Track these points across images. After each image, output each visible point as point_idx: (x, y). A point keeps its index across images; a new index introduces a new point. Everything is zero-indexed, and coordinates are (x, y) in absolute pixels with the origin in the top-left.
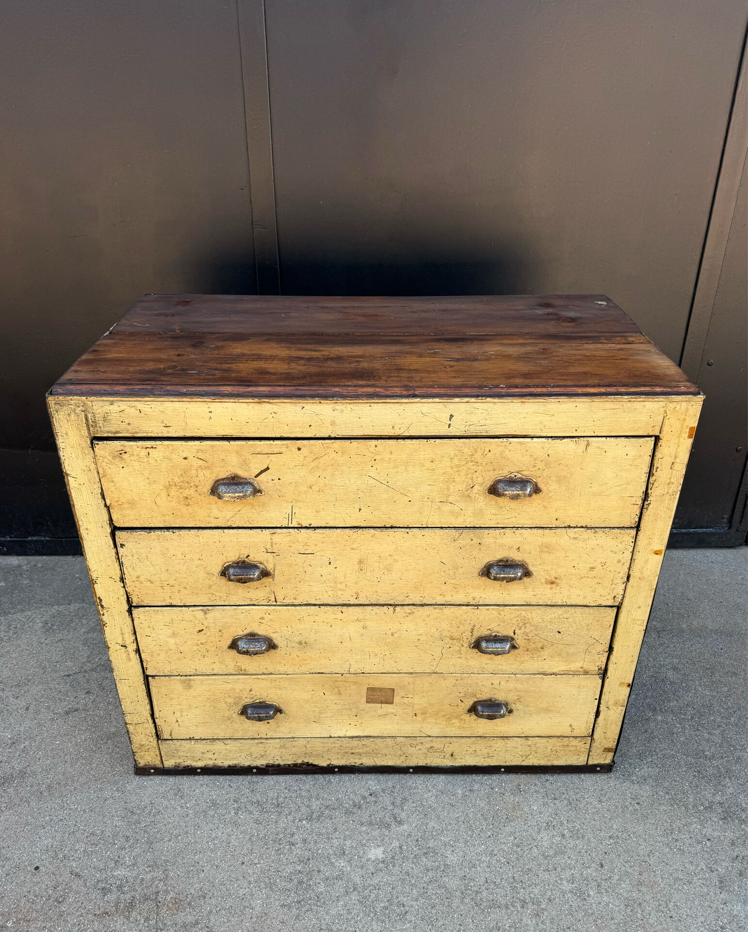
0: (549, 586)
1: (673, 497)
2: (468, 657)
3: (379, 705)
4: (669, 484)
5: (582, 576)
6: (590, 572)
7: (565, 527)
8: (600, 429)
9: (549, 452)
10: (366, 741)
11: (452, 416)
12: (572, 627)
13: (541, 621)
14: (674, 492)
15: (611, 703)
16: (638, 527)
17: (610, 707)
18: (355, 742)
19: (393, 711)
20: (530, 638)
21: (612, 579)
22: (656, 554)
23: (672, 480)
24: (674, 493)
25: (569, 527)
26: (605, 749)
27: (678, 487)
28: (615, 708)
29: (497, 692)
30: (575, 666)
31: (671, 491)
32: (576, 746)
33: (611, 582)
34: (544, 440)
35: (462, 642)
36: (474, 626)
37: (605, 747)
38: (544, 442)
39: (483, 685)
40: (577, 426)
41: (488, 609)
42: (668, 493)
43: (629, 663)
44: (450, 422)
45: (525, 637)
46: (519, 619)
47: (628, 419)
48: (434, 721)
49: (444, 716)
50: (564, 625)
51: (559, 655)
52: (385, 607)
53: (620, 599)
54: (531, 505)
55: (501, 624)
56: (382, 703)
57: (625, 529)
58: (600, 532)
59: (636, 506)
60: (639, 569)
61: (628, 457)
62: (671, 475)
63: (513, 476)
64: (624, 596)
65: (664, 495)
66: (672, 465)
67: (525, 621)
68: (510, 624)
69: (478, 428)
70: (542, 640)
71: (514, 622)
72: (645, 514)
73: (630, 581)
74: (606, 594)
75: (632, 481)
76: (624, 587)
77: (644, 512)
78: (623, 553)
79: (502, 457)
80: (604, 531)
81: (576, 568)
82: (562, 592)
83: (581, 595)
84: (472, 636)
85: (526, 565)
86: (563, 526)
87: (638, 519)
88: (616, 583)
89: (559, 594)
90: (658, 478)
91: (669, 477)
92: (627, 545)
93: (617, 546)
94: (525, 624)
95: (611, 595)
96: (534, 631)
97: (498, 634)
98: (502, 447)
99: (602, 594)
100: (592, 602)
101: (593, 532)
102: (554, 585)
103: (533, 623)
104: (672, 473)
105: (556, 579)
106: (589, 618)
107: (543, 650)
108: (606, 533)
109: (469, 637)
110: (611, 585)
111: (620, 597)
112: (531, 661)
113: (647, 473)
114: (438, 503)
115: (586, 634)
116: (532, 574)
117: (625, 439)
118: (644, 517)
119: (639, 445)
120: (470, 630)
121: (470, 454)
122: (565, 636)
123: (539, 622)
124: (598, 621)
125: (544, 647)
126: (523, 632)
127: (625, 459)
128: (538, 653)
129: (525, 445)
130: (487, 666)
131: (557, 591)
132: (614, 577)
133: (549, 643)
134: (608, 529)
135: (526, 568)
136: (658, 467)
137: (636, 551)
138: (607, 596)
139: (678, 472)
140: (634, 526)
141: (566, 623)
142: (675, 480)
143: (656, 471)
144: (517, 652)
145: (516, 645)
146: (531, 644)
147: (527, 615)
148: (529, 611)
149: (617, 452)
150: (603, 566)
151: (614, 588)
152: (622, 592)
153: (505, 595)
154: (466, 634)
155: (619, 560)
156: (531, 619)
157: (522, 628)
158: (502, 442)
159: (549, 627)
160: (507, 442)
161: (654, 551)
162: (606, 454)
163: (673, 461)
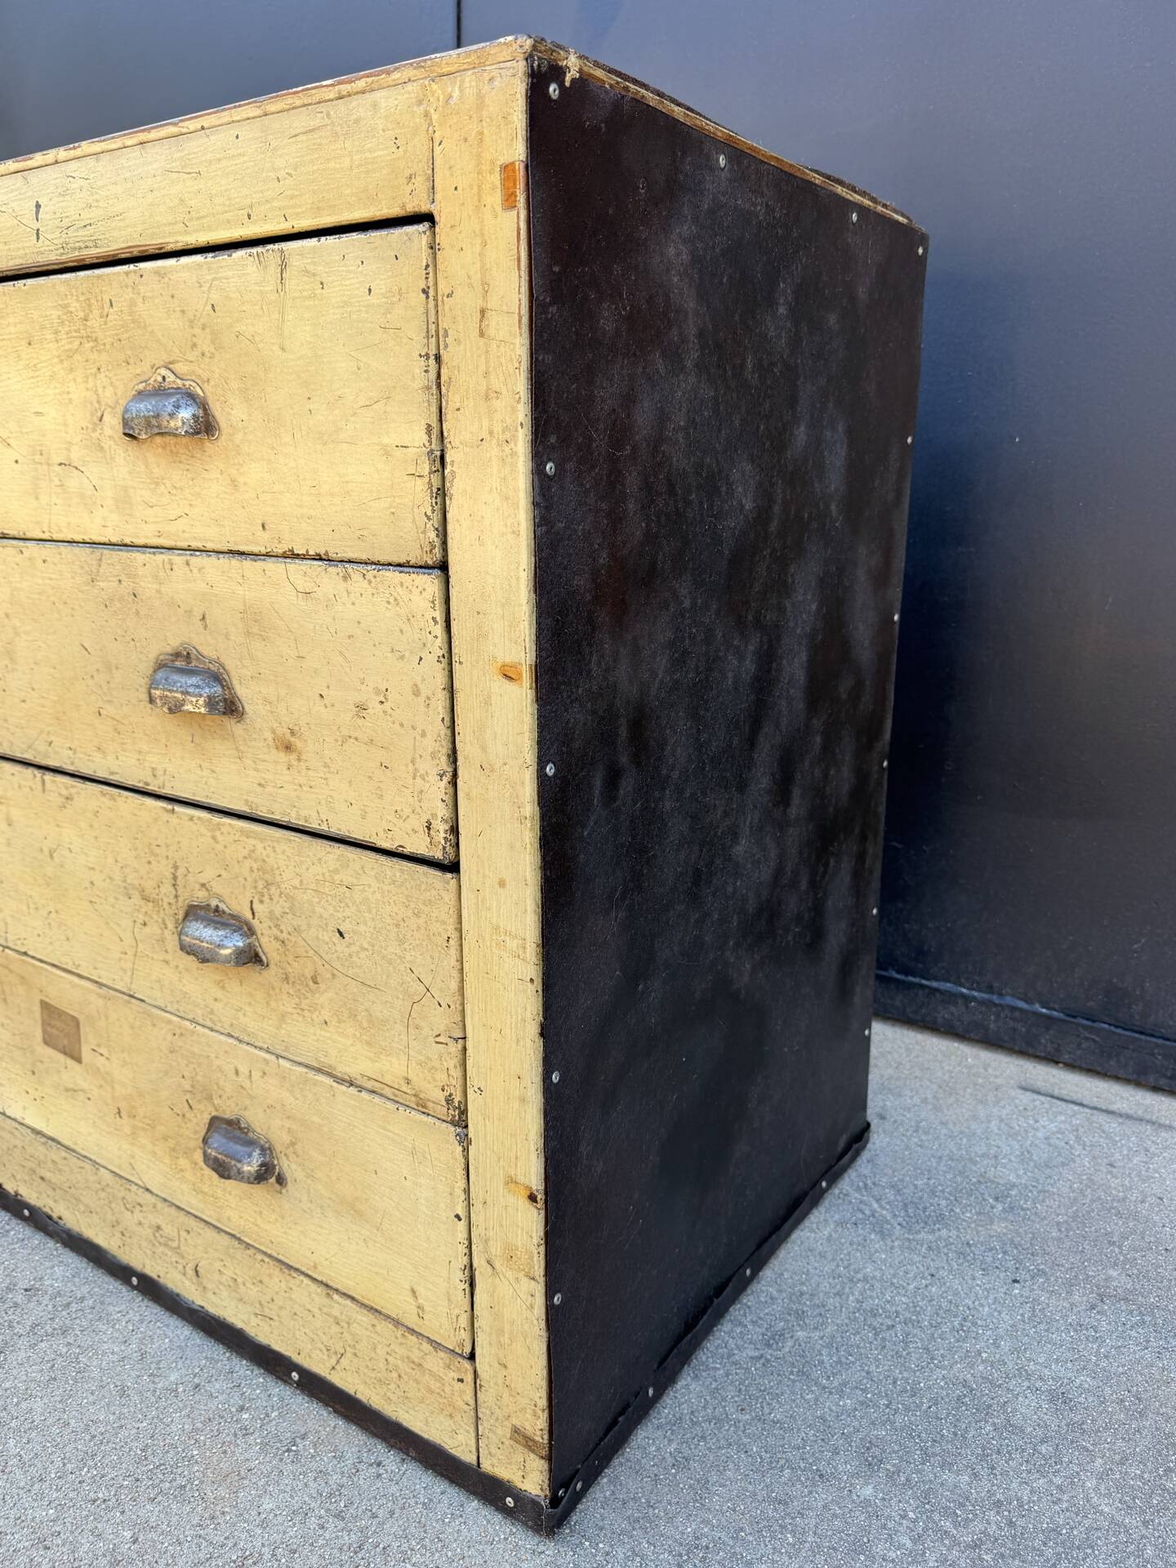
0: (282, 757)
1: (507, 449)
2: (181, 966)
3: (61, 1057)
4: (486, 397)
5: (345, 732)
6: (360, 722)
7: (284, 556)
8: (294, 207)
9: (215, 297)
10: (57, 1155)
11: (38, 206)
12: (365, 923)
13: (296, 882)
14: (508, 428)
15: (496, 1249)
16: (443, 567)
17: (497, 1265)
18: (40, 1150)
19: (85, 1085)
20: (285, 936)
21: (410, 758)
22: (506, 676)
23: (496, 384)
25: (294, 556)
26: (516, 1430)
27: (514, 410)
28: (509, 1274)
29: (248, 1102)
30: (392, 1068)
31: (498, 428)
32: (440, 1379)
33: (411, 768)
34: (198, 258)
35: (162, 912)
36: (176, 867)
37: (515, 1421)
38: (200, 266)
39: (220, 1068)
40: (249, 201)
41: (191, 819)
42: (491, 433)
43: (516, 1104)
44: (36, 225)
45: (275, 931)
46: (255, 866)
47: (347, 162)
48: (150, 1146)
49: (165, 1138)
50: (348, 913)
51: (353, 1015)
52: (31, 770)
53: (442, 835)
54: (205, 475)
55: (224, 874)
56: (65, 1053)
57: (411, 570)
58: (356, 577)
59: (419, 481)
60: (474, 732)
61: (373, 299)
62: (487, 362)
63: (160, 379)
64: (455, 830)
65: (482, 440)
66: (481, 321)
67: (267, 877)
68: (241, 879)
69: (81, 233)
70: (311, 953)
71: (246, 873)
72: (449, 516)
73: (460, 772)
74: (407, 811)
75: (395, 387)
76: (443, 791)
77: (448, 508)
78: (421, 659)
79: (134, 321)
80: (364, 575)
81: (326, 701)
82: (313, 784)
83: (353, 802)
84: (176, 897)
85: (227, 678)
86: (280, 551)
87: (437, 536)
88: (422, 772)
89: (308, 789)
90: (456, 372)
91: (483, 368)
92: (423, 632)
93: (401, 631)
94: (268, 885)
95: (418, 817)
96: (290, 916)
97: (222, 906)
98: (130, 289)
99: (399, 809)
100: (381, 834)
101: (341, 574)
102: (293, 756)
103: (283, 886)
104: (487, 352)
105: (293, 733)
106: (396, 898)
107: (319, 988)
108: (370, 582)
109: (173, 901)
110: (414, 778)
111: (441, 829)
112: (300, 1019)
113: (427, 356)
114: (58, 468)
115: (400, 957)
116: (243, 708)
117: (359, 236)
118: (450, 527)
119: (393, 255)
120: (170, 876)
121: (81, 314)
122: (354, 948)
123: (295, 888)
124: (417, 915)
125: (319, 980)
126: (271, 912)
127: (368, 306)
128: (309, 995)
129: (166, 279)
130: (217, 1006)
131: (302, 780)
132: (415, 749)
133: (327, 966)
134: (374, 567)
135: (228, 688)
136: (446, 331)
137: (455, 658)
138: (408, 817)
139: (502, 349)
140: (430, 562)
141: (350, 904)
142: (502, 379)
143: (446, 346)
144: (265, 973)
145: (261, 954)
146: (291, 958)
147: (268, 856)
148: (270, 843)
149: (347, 283)
150: (382, 702)
151: (421, 792)
152: (443, 811)
153: (206, 773)
154: (167, 888)
155: (416, 685)
156: (277, 872)
157: (266, 898)
158: (127, 274)
159: (319, 910)
160: (135, 272)
161: (499, 665)
162: (324, 291)
163: (480, 303)
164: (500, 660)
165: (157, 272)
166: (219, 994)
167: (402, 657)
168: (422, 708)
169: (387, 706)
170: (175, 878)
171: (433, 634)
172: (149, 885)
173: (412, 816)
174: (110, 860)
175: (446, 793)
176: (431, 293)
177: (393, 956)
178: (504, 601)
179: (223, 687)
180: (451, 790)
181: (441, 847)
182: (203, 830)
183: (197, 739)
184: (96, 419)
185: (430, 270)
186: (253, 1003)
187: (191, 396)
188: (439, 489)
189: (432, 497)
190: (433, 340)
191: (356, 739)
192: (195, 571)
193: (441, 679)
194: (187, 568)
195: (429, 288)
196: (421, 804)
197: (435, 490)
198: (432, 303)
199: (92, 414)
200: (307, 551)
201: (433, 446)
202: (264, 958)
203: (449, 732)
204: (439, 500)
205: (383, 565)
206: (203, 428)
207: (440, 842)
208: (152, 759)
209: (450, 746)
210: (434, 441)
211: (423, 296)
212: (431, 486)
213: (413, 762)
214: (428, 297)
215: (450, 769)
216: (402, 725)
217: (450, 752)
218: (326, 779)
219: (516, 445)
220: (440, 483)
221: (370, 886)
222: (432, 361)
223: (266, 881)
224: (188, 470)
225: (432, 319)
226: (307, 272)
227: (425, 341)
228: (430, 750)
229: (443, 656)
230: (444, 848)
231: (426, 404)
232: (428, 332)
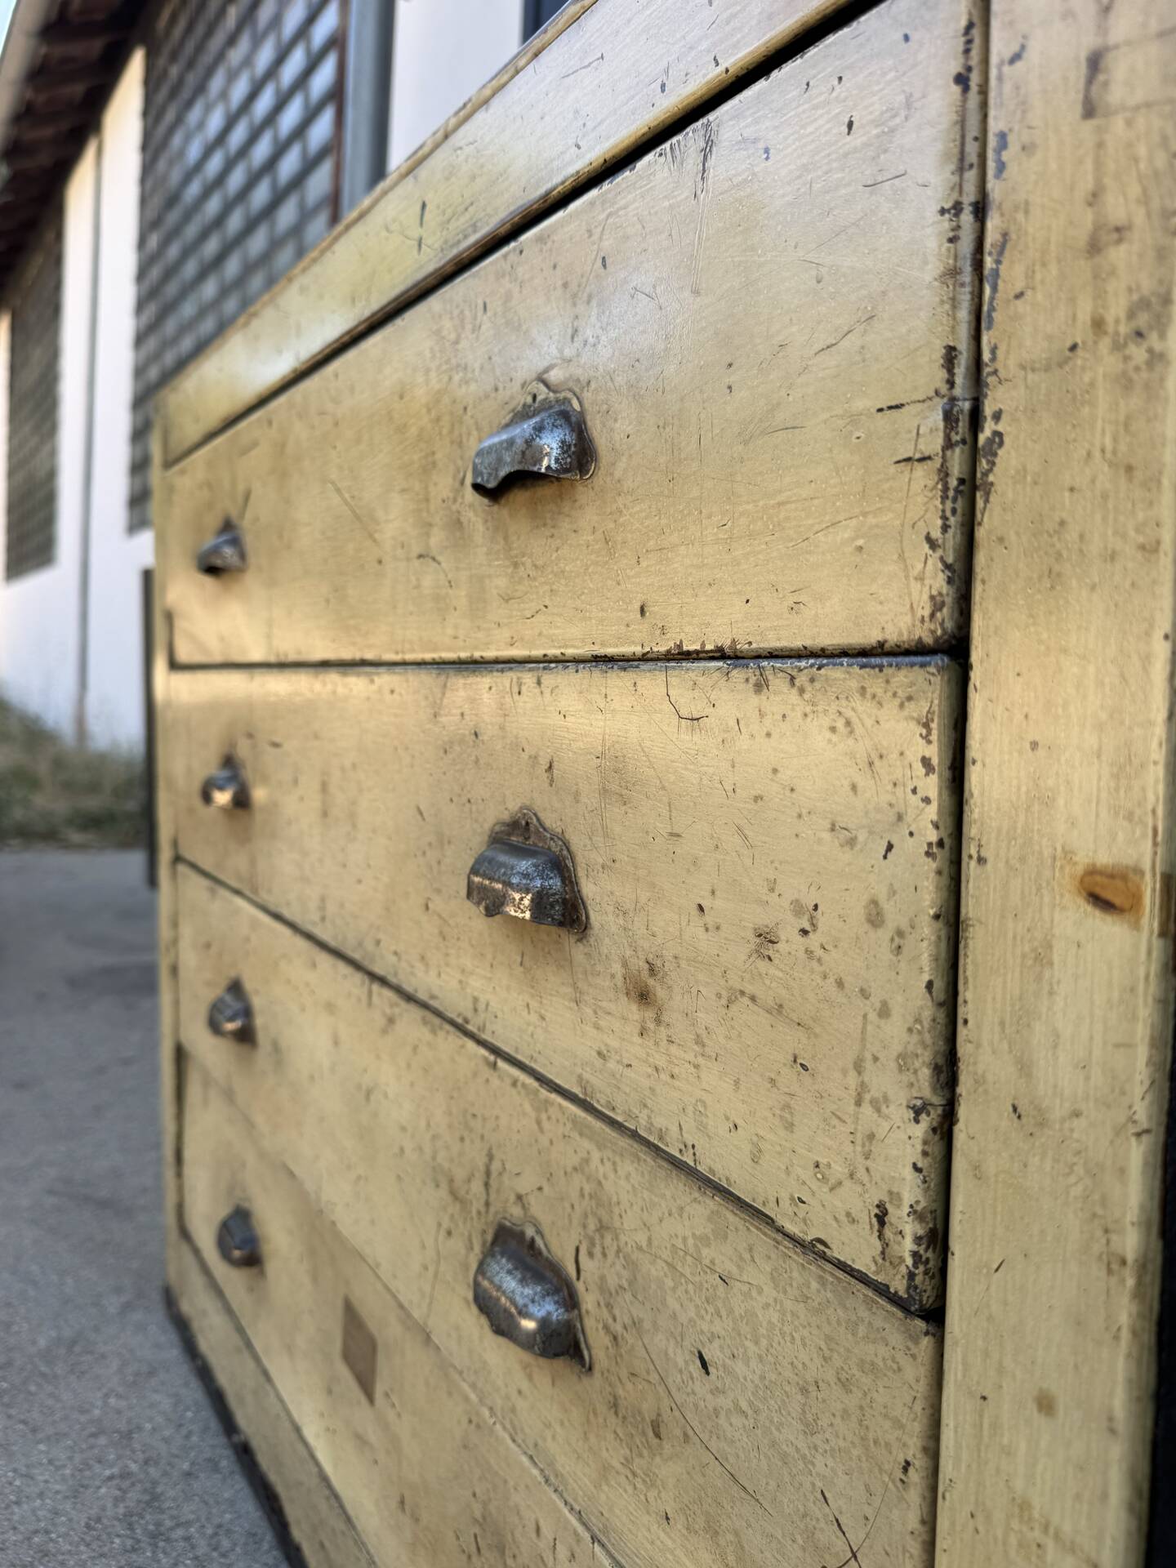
1: (1138, 353)
3: (356, 1386)
4: (1094, 248)
5: (736, 982)
6: (763, 965)
7: (668, 657)
9: (607, 244)
10: (338, 1522)
11: (424, 206)
12: (747, 1363)
13: (642, 1238)
14: (1144, 304)
16: (958, 648)
18: (324, 1504)
19: (374, 1440)
20: (618, 1328)
21: (852, 1057)
22: (1097, 899)
23: (1116, 208)
24: (1143, 320)
25: (681, 656)
31: (1116, 310)
33: (852, 1080)
35: (469, 1222)
36: (491, 1157)
38: (591, 205)
39: (517, 1509)
42: (1098, 324)
44: (420, 233)
45: (606, 1314)
46: (587, 1188)
50: (717, 1328)
51: (713, 1530)
53: (908, 1245)
55: (546, 1187)
56: (358, 1380)
57: (885, 661)
58: (778, 683)
59: (920, 471)
60: (1002, 1024)
61: (857, 139)
62: (1098, 165)
63: (529, 400)
64: (938, 1238)
65: (1073, 348)
66: (1090, 80)
67: (602, 1212)
68: (567, 1205)
69: (462, 220)
70: (654, 1377)
71: (574, 1195)
72: (981, 533)
73: (962, 1111)
74: (839, 1170)
75: (884, 293)
76: (919, 1148)
77: (979, 515)
78: (890, 847)
79: (508, 323)
80: (793, 678)
81: (709, 918)
82: (676, 1071)
83: (739, 1122)
84: (487, 1204)
85: (570, 864)
86: (663, 649)
87: (950, 581)
88: (875, 1093)
89: (669, 1079)
90: (1020, 216)
91: (1087, 184)
92: (899, 790)
93: (854, 788)
94: (602, 1228)
95: (859, 1189)
96: (628, 1296)
97: (539, 1242)
98: (507, 278)
99: (823, 1161)
100: (785, 1203)
101: (753, 680)
102: (650, 1014)
103: (623, 1238)
104: (1100, 145)
105: (652, 970)
106: (805, 1333)
107: (660, 1446)
108: (802, 691)
109: (483, 1210)
110: (858, 1103)
111: (907, 1234)
112: (630, 1489)
113: (957, 208)
114: (417, 563)
115: (804, 1457)
116: (587, 917)
117: (837, 35)
118: (981, 559)
119: (899, 36)
120: (482, 1168)
121: (453, 336)
122: (724, 1402)
123: (640, 1248)
124: (845, 1385)
125: (663, 1431)
126: (603, 1278)
127: (846, 155)
128: (645, 1452)
129: (549, 244)
130: (521, 1404)
131: (661, 1062)
132: (863, 1040)
133: (677, 1413)
134: (811, 661)
135: (571, 882)
136: (1003, 137)
137: (970, 849)
138: (840, 1183)
139: (1141, 122)
140: (928, 640)
141: (724, 1313)
142: (1135, 190)
143: (1001, 167)
144: (586, 1380)
145: (583, 1346)
146: (624, 1374)
147: (605, 1177)
148: (610, 1155)
149: (810, 129)
150: (804, 932)
151: (871, 1137)
152: (911, 1192)
153: (534, 1018)
154: (477, 1186)
155: (874, 902)
156: (616, 1211)
157: (597, 1250)
158: (505, 256)
159: (672, 1303)
160: (514, 249)
161: (1080, 870)
162: (770, 162)
163: (1089, 41)
164: (1083, 859)
165: (540, 239)
166: (525, 1385)
167: (851, 842)
168: (886, 955)
169: (814, 940)
170: (488, 1173)
171: (921, 793)
172: (460, 1174)
173: (847, 1183)
174: (423, 1123)
175: (925, 1154)
176: (975, 79)
177: (791, 1450)
178: (1104, 716)
179: (563, 882)
180: (937, 1149)
181: (903, 1270)
182: (527, 1107)
183: (527, 963)
184: (457, 484)
185: (976, 33)
186: (567, 1423)
187: (565, 415)
188: (962, 481)
189: (944, 498)
190: (971, 176)
191: (753, 999)
192: (547, 692)
193: (928, 896)
194: (537, 691)
195: (969, 69)
196: (869, 1163)
197: (953, 483)
198: (974, 98)
199: (454, 478)
200: (703, 644)
201: (958, 391)
202: (586, 1353)
203: (941, 1016)
204: (959, 505)
205: (832, 656)
206: (575, 463)
207: (902, 1260)
208: (476, 984)
209: (941, 1045)
210: (959, 380)
211: (956, 89)
212: (943, 473)
213: (858, 1067)
214: (966, 89)
215: (937, 1100)
216: (840, 984)
217: (941, 1061)
218: (697, 1067)
219: (1162, 336)
220: (966, 468)
221: (760, 1291)
222: (967, 218)
223: (600, 1221)
224: (552, 536)
225: (973, 130)
226: (744, 140)
227: (956, 179)
228: (896, 1048)
229: (941, 844)
230: (911, 1276)
231: (947, 307)
232: (962, 159)
